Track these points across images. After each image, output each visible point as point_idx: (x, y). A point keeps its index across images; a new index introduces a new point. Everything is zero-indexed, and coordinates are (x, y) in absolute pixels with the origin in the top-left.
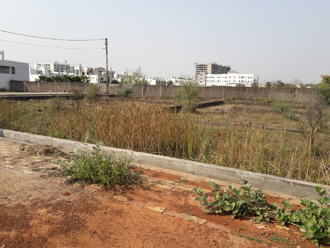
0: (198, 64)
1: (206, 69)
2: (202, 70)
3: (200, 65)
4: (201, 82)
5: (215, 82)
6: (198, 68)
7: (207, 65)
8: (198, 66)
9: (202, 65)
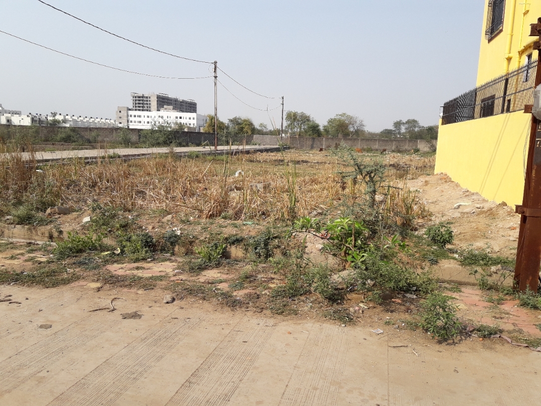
0: (136, 95)
1: (148, 102)
2: (142, 104)
3: (139, 97)
4: (120, 123)
5: (144, 124)
6: (136, 100)
7: (150, 98)
8: (136, 97)
9: (143, 97)
